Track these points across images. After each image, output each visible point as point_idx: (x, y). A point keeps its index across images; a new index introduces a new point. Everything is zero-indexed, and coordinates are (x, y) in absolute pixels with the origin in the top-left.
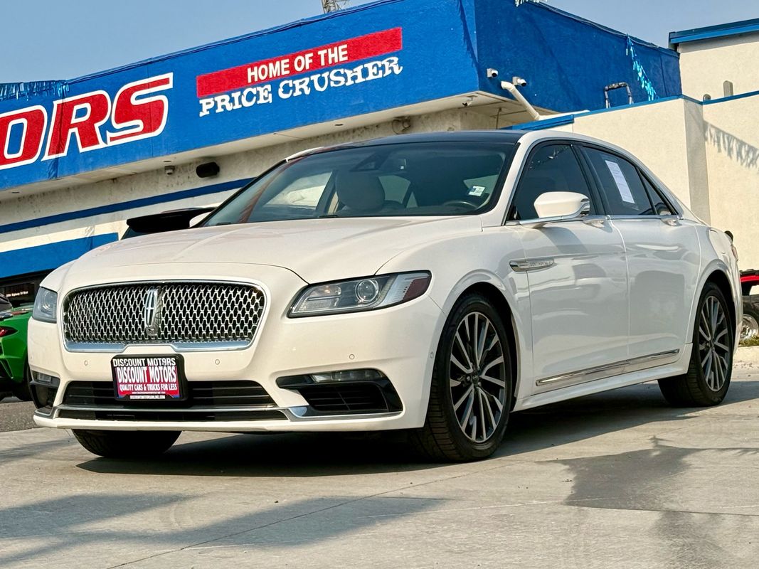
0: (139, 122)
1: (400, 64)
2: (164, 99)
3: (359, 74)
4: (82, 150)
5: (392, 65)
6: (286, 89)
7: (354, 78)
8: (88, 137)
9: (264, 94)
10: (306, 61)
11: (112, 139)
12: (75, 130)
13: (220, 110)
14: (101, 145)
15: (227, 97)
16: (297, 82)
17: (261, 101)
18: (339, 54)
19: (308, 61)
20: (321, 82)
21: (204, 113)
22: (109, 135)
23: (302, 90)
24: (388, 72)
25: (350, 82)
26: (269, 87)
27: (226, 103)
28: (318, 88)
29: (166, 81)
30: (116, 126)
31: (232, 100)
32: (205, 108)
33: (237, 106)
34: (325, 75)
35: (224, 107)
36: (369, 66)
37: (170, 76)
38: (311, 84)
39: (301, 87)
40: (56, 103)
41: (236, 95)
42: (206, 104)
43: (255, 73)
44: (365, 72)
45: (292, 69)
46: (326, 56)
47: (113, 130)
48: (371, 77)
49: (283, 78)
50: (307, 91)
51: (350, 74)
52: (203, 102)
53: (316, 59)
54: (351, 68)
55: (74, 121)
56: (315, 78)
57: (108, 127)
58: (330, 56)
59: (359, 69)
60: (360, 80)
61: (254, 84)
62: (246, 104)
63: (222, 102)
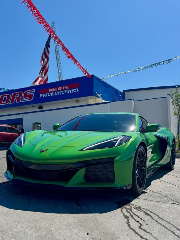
0: (28, 98)
1: (78, 90)
2: (33, 94)
3: (70, 91)
4: (17, 102)
5: (77, 90)
6: (56, 93)
7: (69, 92)
8: (18, 100)
9: (52, 94)
10: (60, 88)
11: (23, 101)
12: (16, 99)
13: (43, 96)
14: (21, 102)
15: (45, 94)
16: (58, 92)
17: (52, 95)
18: (67, 87)
19: (61, 88)
20: (63, 92)
21: (40, 97)
22: (22, 100)
23: (59, 94)
24: (76, 91)
25: (69, 93)
26: (53, 93)
27: (45, 95)
28: (62, 93)
29: (34, 91)
30: (24, 98)
31: (46, 95)
32: (41, 96)
33: (47, 96)
34: (64, 91)
35: (44, 96)
36: (72, 90)
37: (34, 90)
38: (61, 93)
39: (59, 93)
40: (13, 93)
41: (47, 94)
42: (41, 95)
43: (50, 90)
44: (72, 91)
45: (58, 89)
46: (64, 87)
47: (23, 99)
48: (73, 92)
49: (56, 91)
50: (60, 94)
51: (68, 91)
52: (40, 95)
53: (62, 88)
54: (69, 90)
55: (16, 97)
56: (62, 92)
57: (22, 98)
58: (65, 88)
59: (70, 90)
60: (71, 92)
61: (50, 92)
62: (49, 96)
63: (44, 95)
